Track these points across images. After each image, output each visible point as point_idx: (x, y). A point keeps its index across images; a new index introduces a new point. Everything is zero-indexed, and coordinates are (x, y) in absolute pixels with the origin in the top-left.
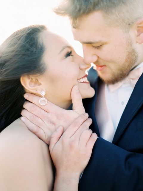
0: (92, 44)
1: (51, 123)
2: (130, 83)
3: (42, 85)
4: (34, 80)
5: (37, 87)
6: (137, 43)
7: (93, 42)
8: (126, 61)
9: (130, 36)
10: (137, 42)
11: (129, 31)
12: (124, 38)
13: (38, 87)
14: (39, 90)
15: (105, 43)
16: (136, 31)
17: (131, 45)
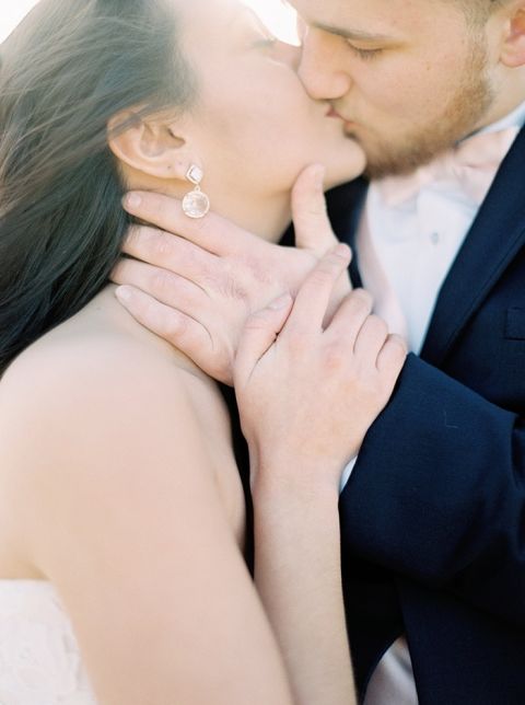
0: (350, 40)
1: (233, 296)
2: (462, 180)
3: (187, 145)
4: (156, 131)
5: (172, 154)
6: (501, 65)
7: (355, 33)
8: (447, 114)
9: (483, 39)
10: (500, 60)
11: (486, 21)
12: (463, 42)
13: (176, 152)
14: (180, 164)
15: (397, 47)
16: (508, 25)
17: (481, 66)
